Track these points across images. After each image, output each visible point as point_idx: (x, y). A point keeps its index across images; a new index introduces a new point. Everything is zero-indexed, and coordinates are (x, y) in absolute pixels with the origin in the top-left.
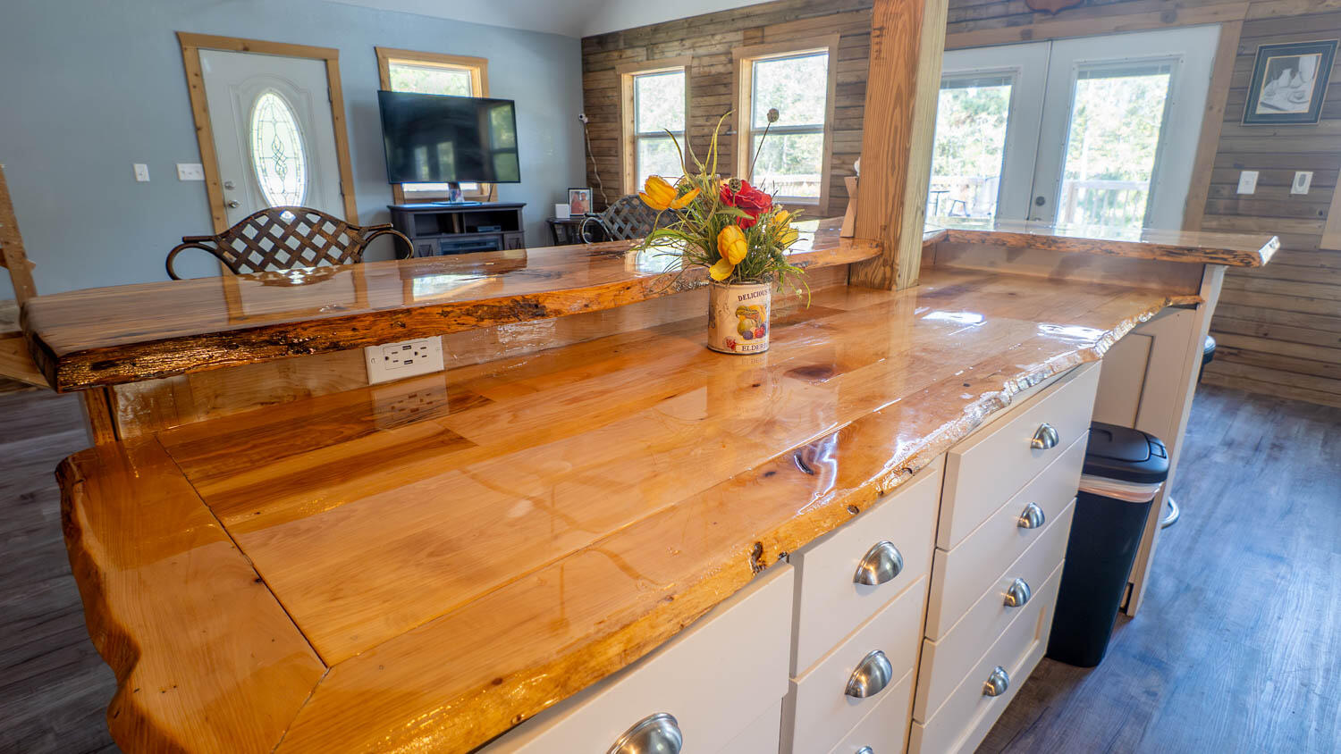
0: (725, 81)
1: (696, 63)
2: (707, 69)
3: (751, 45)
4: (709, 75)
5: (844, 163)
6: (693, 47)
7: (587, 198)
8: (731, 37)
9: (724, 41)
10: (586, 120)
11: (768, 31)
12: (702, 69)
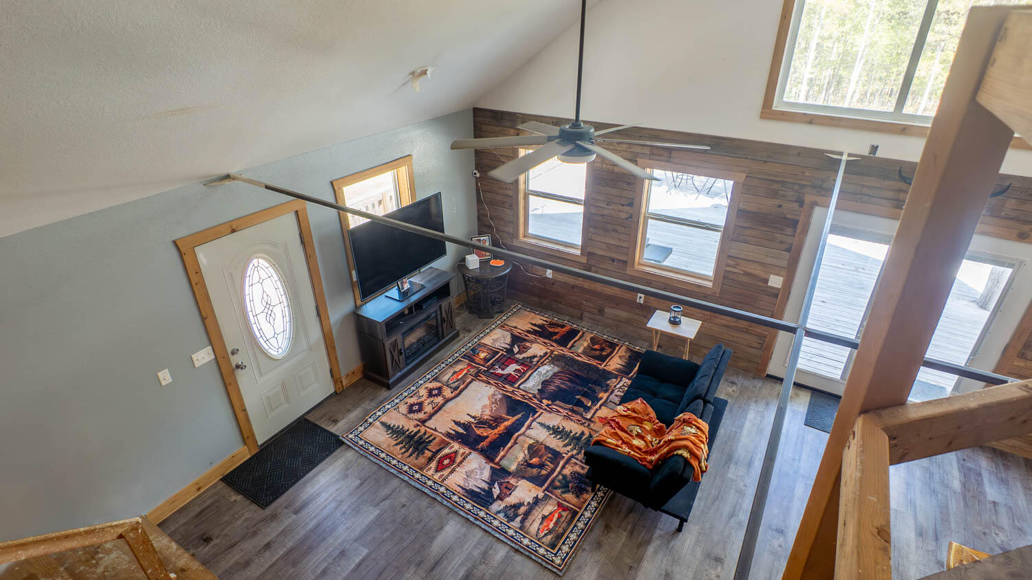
2: (609, 167)
3: (658, 160)
4: (612, 172)
5: (738, 265)
9: (630, 150)
10: (478, 175)
11: (674, 154)
12: (604, 166)
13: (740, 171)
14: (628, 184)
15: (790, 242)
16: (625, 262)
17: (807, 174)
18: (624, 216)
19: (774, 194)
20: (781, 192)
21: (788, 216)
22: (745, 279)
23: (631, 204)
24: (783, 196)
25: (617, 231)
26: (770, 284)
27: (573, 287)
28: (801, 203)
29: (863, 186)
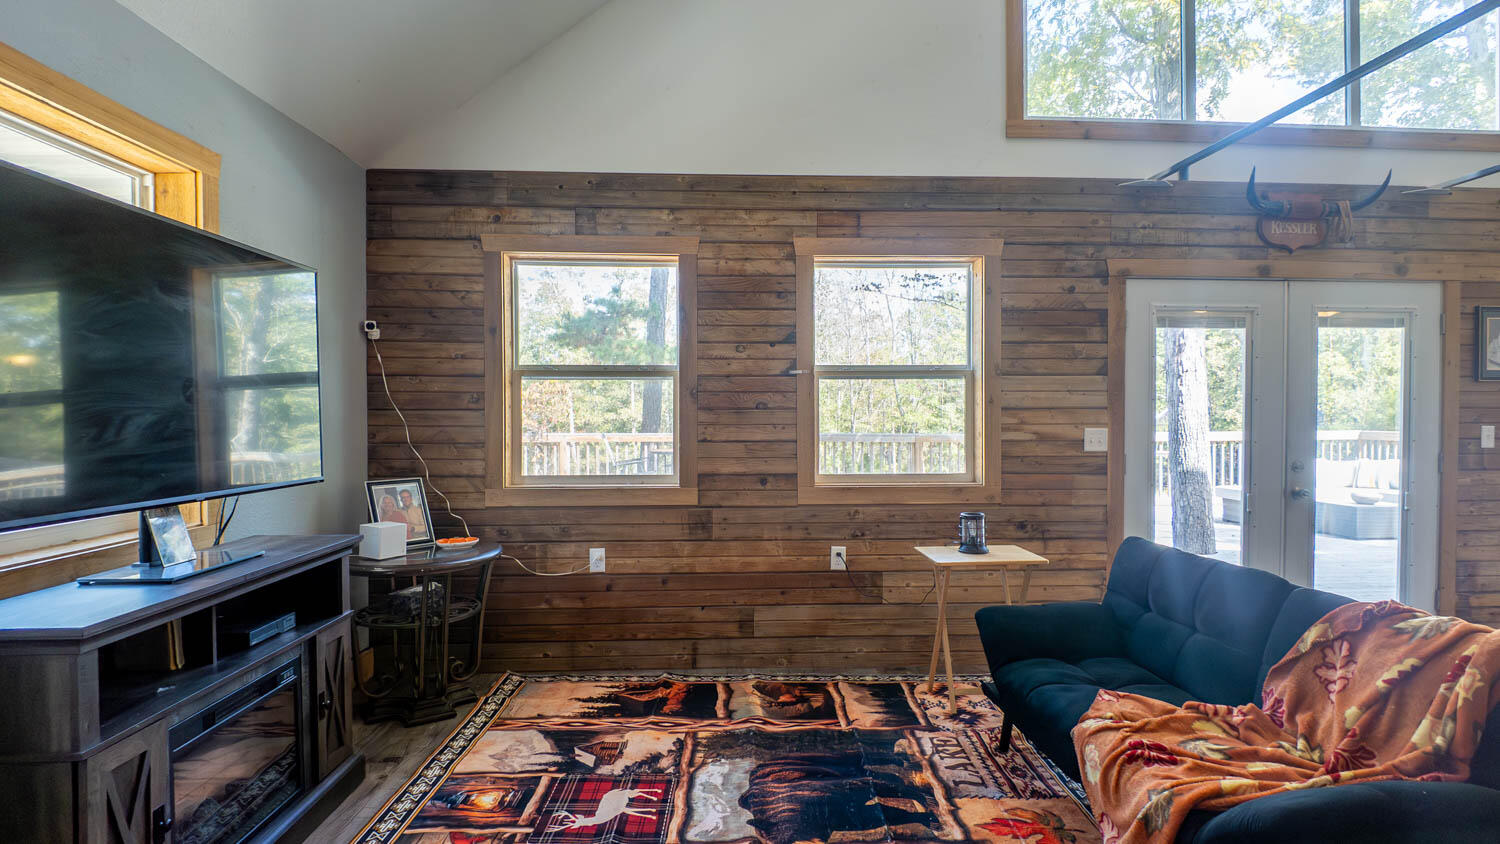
0: (778, 288)
1: (708, 252)
2: (737, 266)
3: (837, 236)
4: (742, 275)
5: (1023, 423)
6: (704, 223)
7: (416, 501)
8: (794, 219)
9: (775, 223)
10: (375, 334)
11: (866, 219)
12: (722, 263)
13: (993, 236)
14: (779, 294)
15: (1103, 353)
16: (792, 477)
17: (1101, 223)
18: (778, 367)
19: (1057, 269)
20: (1068, 264)
21: (1089, 306)
22: (1042, 450)
23: (790, 339)
24: (1073, 270)
25: (766, 407)
26: (1088, 448)
27: (664, 582)
28: (1104, 276)
29: (1188, 230)
